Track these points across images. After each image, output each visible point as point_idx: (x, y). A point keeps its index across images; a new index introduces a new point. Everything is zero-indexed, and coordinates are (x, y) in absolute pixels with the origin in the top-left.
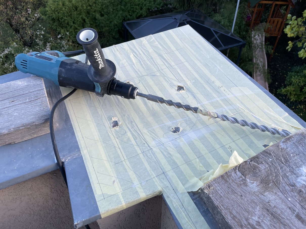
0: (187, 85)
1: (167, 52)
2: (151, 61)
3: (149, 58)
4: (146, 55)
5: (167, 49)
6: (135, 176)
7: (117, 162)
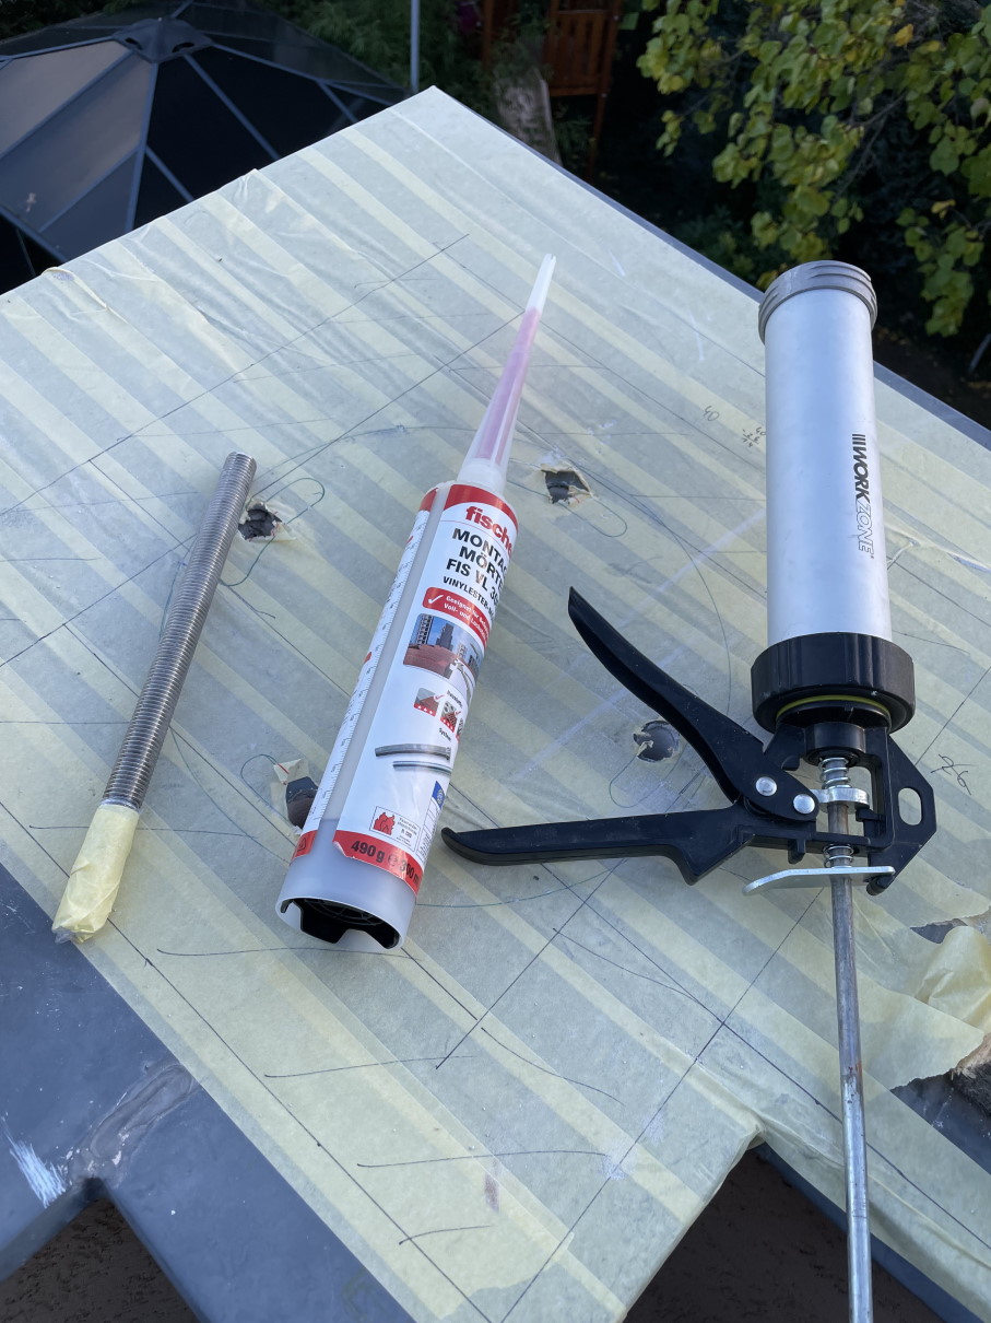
0: (588, 455)
1: (394, 271)
2: (329, 343)
3: (306, 324)
4: (284, 305)
5: (387, 252)
6: (581, 1101)
7: (443, 1052)
